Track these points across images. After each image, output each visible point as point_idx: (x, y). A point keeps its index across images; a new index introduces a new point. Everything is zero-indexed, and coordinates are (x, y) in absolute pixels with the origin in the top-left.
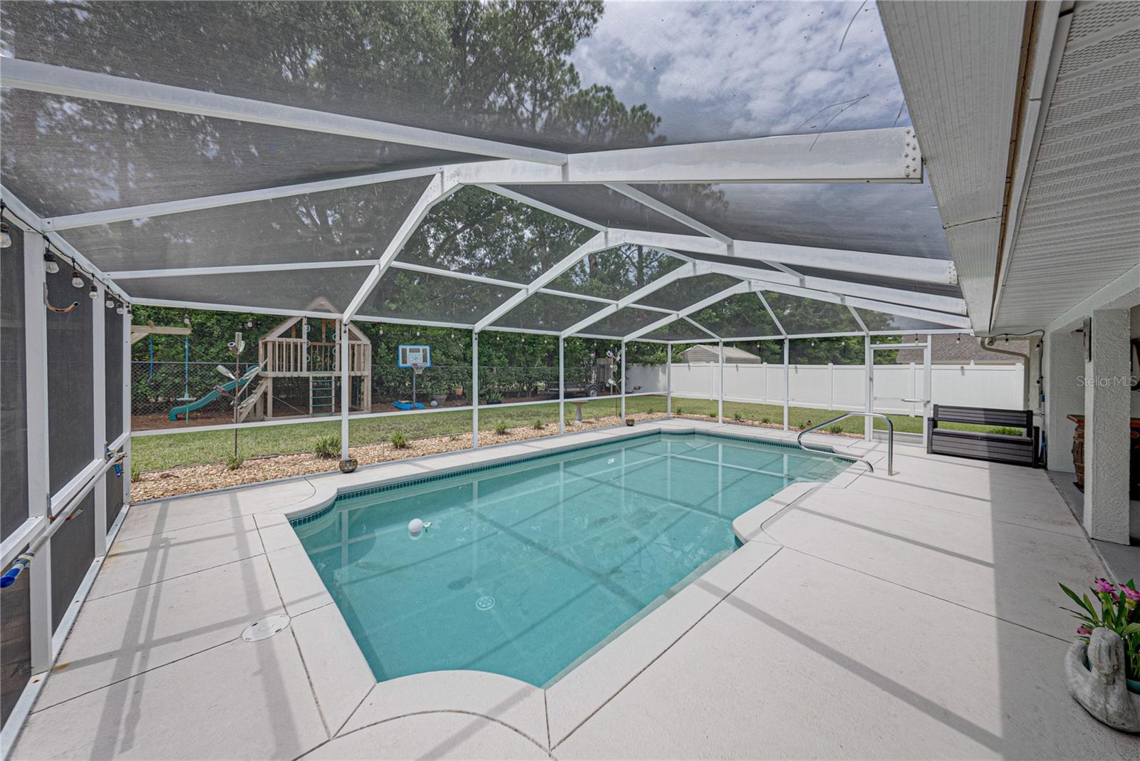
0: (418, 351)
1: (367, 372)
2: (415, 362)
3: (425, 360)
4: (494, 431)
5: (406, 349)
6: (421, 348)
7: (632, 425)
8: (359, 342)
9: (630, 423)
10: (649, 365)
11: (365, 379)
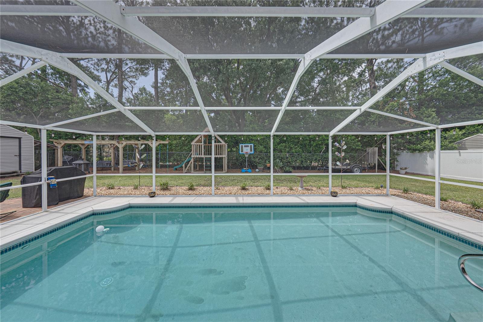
0: (248, 146)
1: (225, 156)
2: (246, 151)
3: (251, 150)
4: (240, 188)
5: (243, 146)
6: (249, 145)
7: (335, 196)
8: (221, 144)
9: (334, 194)
10: (417, 152)
11: (224, 159)
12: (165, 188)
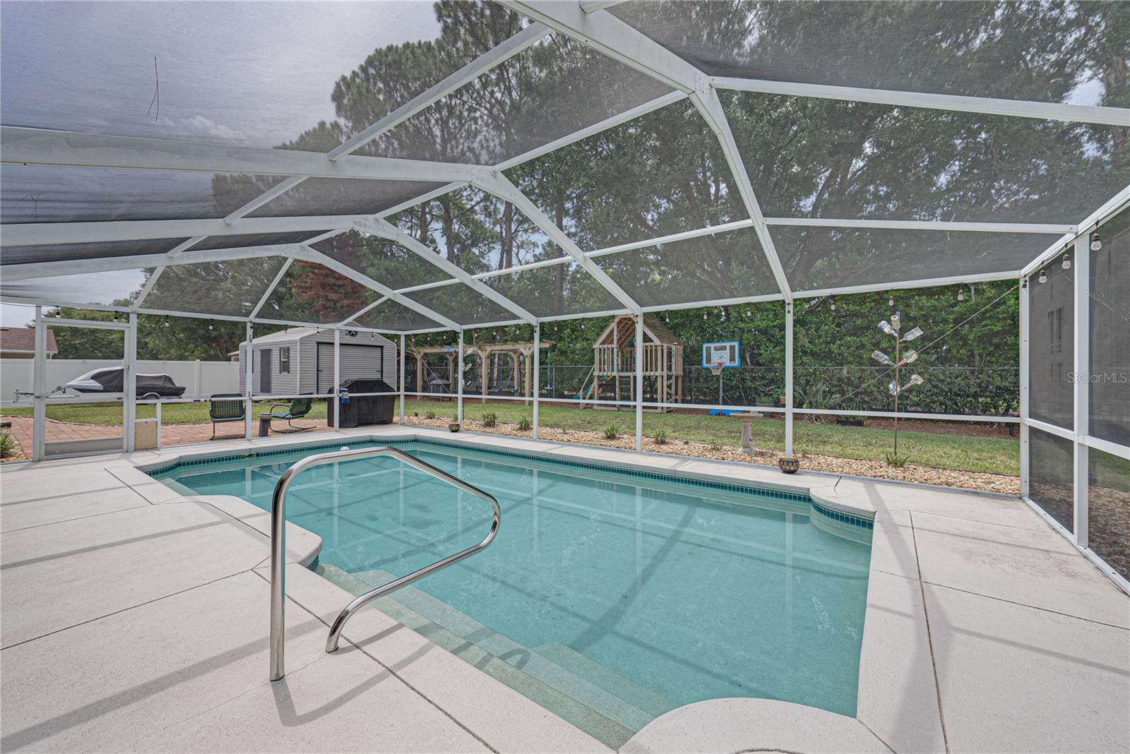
0: (724, 348)
1: (661, 373)
2: (719, 361)
3: (732, 359)
5: (710, 347)
6: (728, 345)
8: (652, 344)
9: (790, 468)
11: (659, 380)
12: (490, 423)
